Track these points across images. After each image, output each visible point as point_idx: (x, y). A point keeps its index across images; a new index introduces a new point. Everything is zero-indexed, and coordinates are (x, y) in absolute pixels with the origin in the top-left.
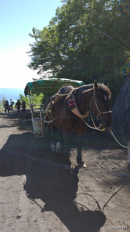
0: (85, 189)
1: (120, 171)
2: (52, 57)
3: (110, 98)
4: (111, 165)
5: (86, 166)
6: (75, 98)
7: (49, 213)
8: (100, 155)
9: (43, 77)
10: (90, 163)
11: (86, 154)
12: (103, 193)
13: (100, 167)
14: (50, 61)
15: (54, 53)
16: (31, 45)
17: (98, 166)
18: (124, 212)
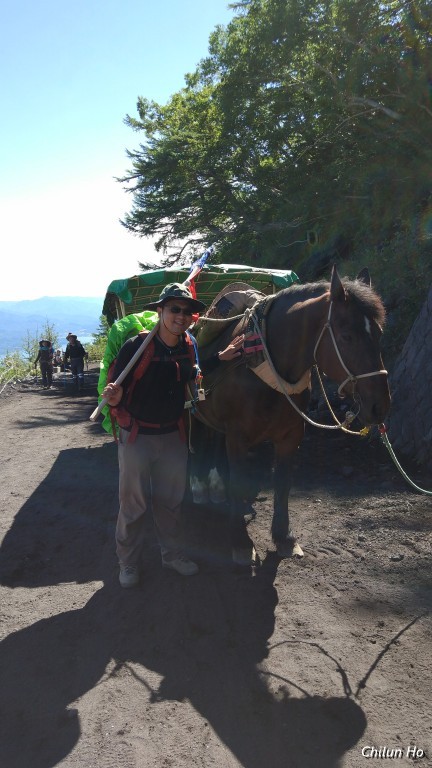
0: (292, 627)
1: (416, 569)
2: (202, 191)
3: (383, 326)
4: (389, 549)
5: (301, 553)
6: (264, 329)
7: (169, 708)
8: (352, 515)
9: (175, 258)
10: (316, 540)
11: (305, 513)
12: (351, 642)
13: (350, 555)
14: (195, 205)
15: (208, 176)
16: (132, 156)
17: (345, 552)
18: (418, 704)
